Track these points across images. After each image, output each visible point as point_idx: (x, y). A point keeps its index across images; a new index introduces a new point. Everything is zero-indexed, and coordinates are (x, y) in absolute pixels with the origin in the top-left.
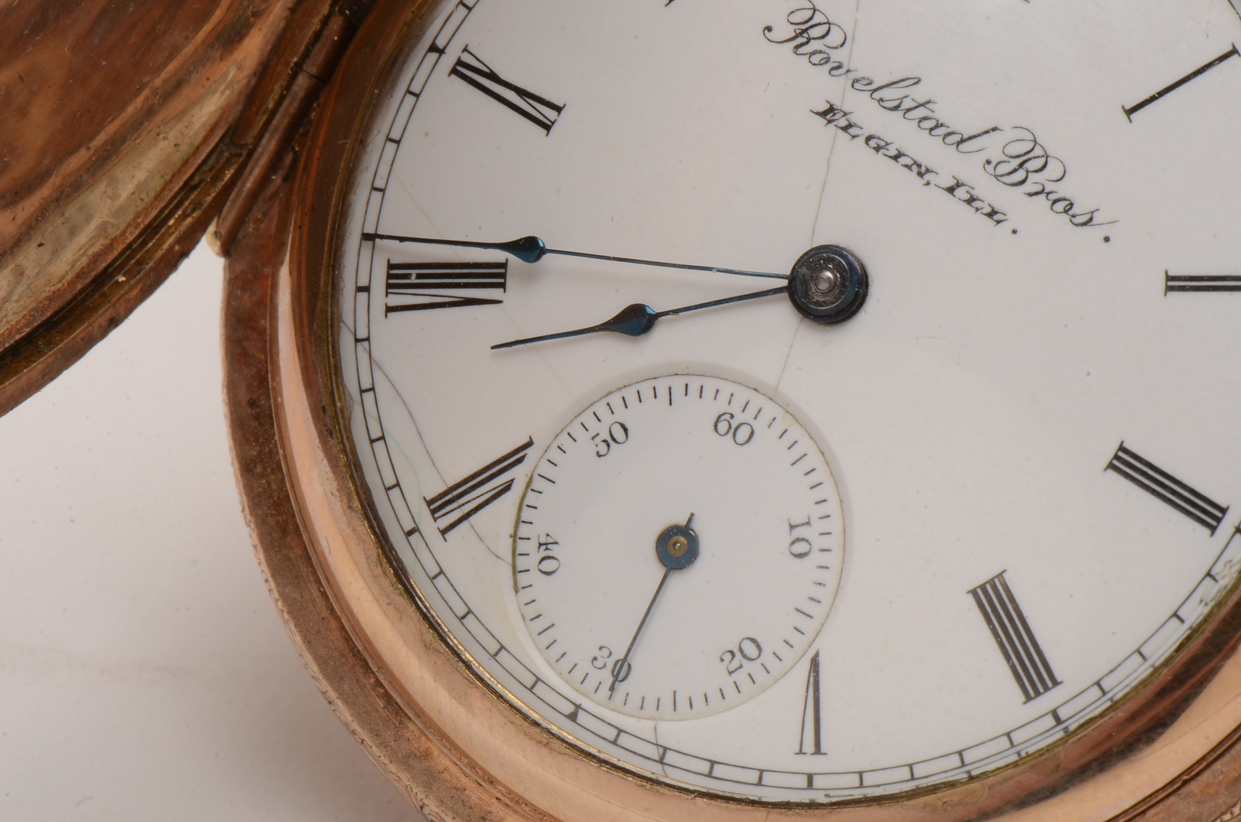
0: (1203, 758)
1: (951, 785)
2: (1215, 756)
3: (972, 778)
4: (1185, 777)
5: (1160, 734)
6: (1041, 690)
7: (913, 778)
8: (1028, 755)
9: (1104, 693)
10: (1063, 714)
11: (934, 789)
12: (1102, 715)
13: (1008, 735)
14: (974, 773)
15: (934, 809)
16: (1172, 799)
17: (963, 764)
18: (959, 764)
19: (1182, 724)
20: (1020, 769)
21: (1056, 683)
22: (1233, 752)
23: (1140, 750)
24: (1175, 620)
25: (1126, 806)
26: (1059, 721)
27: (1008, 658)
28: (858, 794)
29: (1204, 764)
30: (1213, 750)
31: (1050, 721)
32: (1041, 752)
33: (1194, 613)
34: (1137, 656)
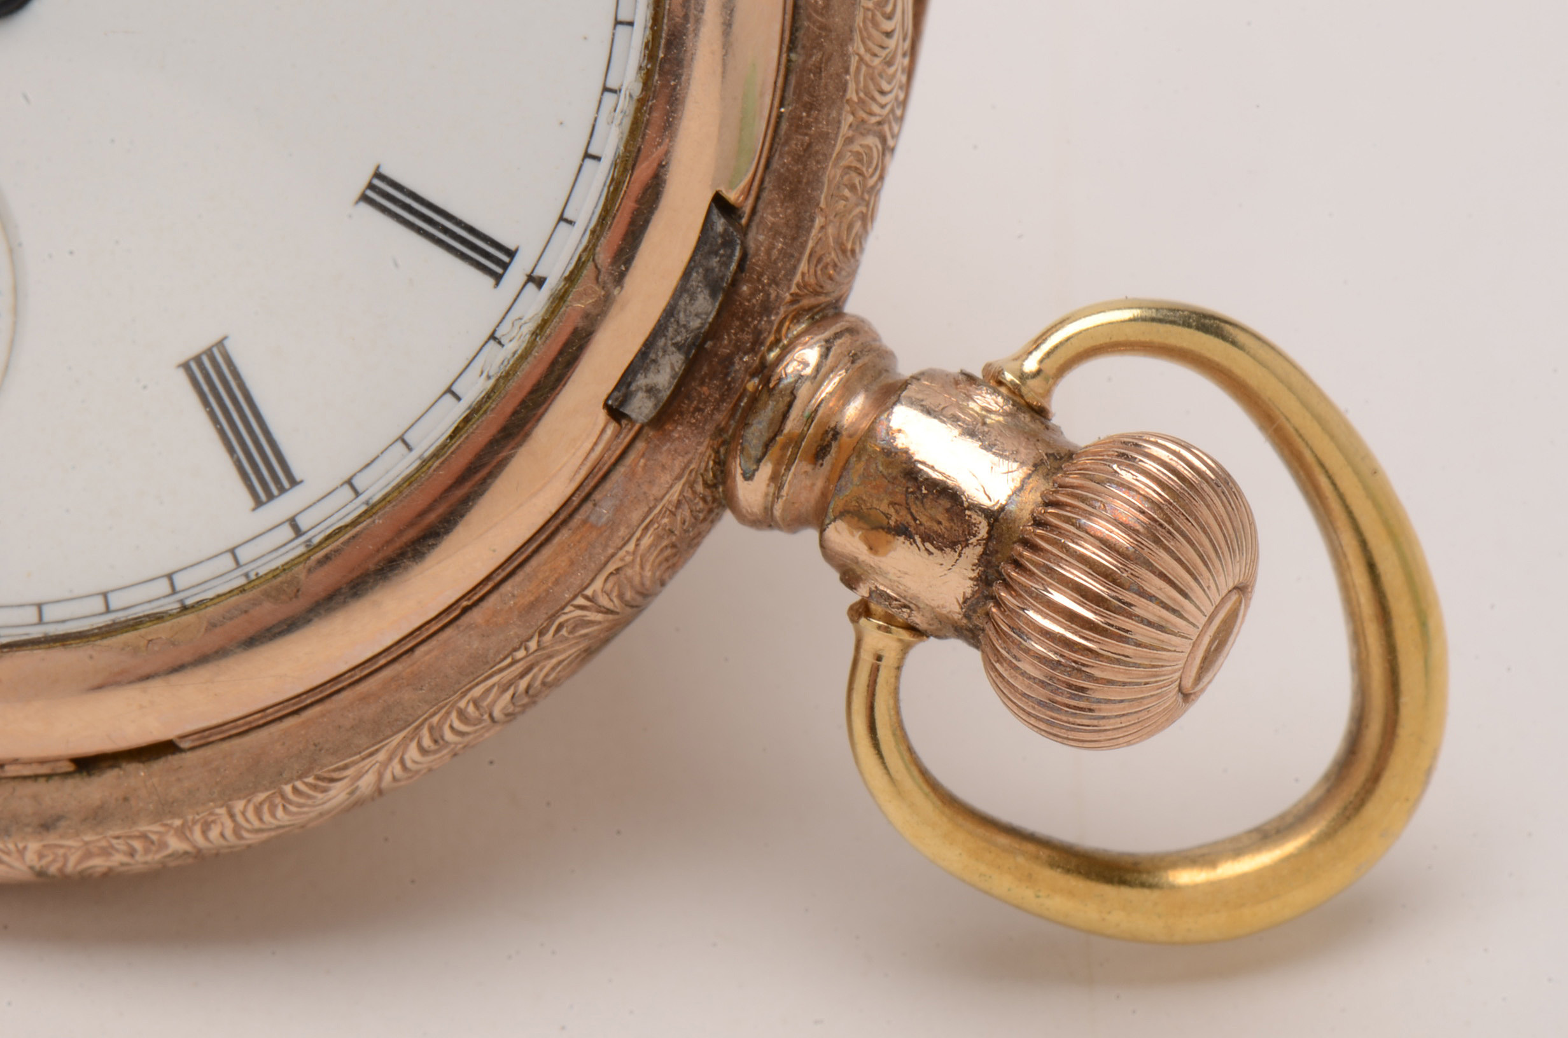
0: (488, 578)
1: (158, 618)
2: (503, 574)
3: (185, 609)
4: (465, 603)
5: (433, 546)
6: (275, 491)
7: (108, 610)
8: (258, 577)
9: (357, 493)
10: (304, 522)
11: (135, 624)
12: (354, 523)
13: (232, 551)
14: (188, 602)
15: (136, 650)
16: (449, 632)
17: (174, 591)
18: (168, 590)
19: (460, 533)
20: (249, 595)
21: (294, 482)
22: (528, 569)
23: (406, 568)
24: (449, 397)
25: (389, 642)
26: (298, 532)
27: (231, 450)
28: (36, 632)
29: (490, 585)
30: (501, 566)
31: (287, 532)
32: (275, 573)
33: (473, 389)
34: (400, 445)
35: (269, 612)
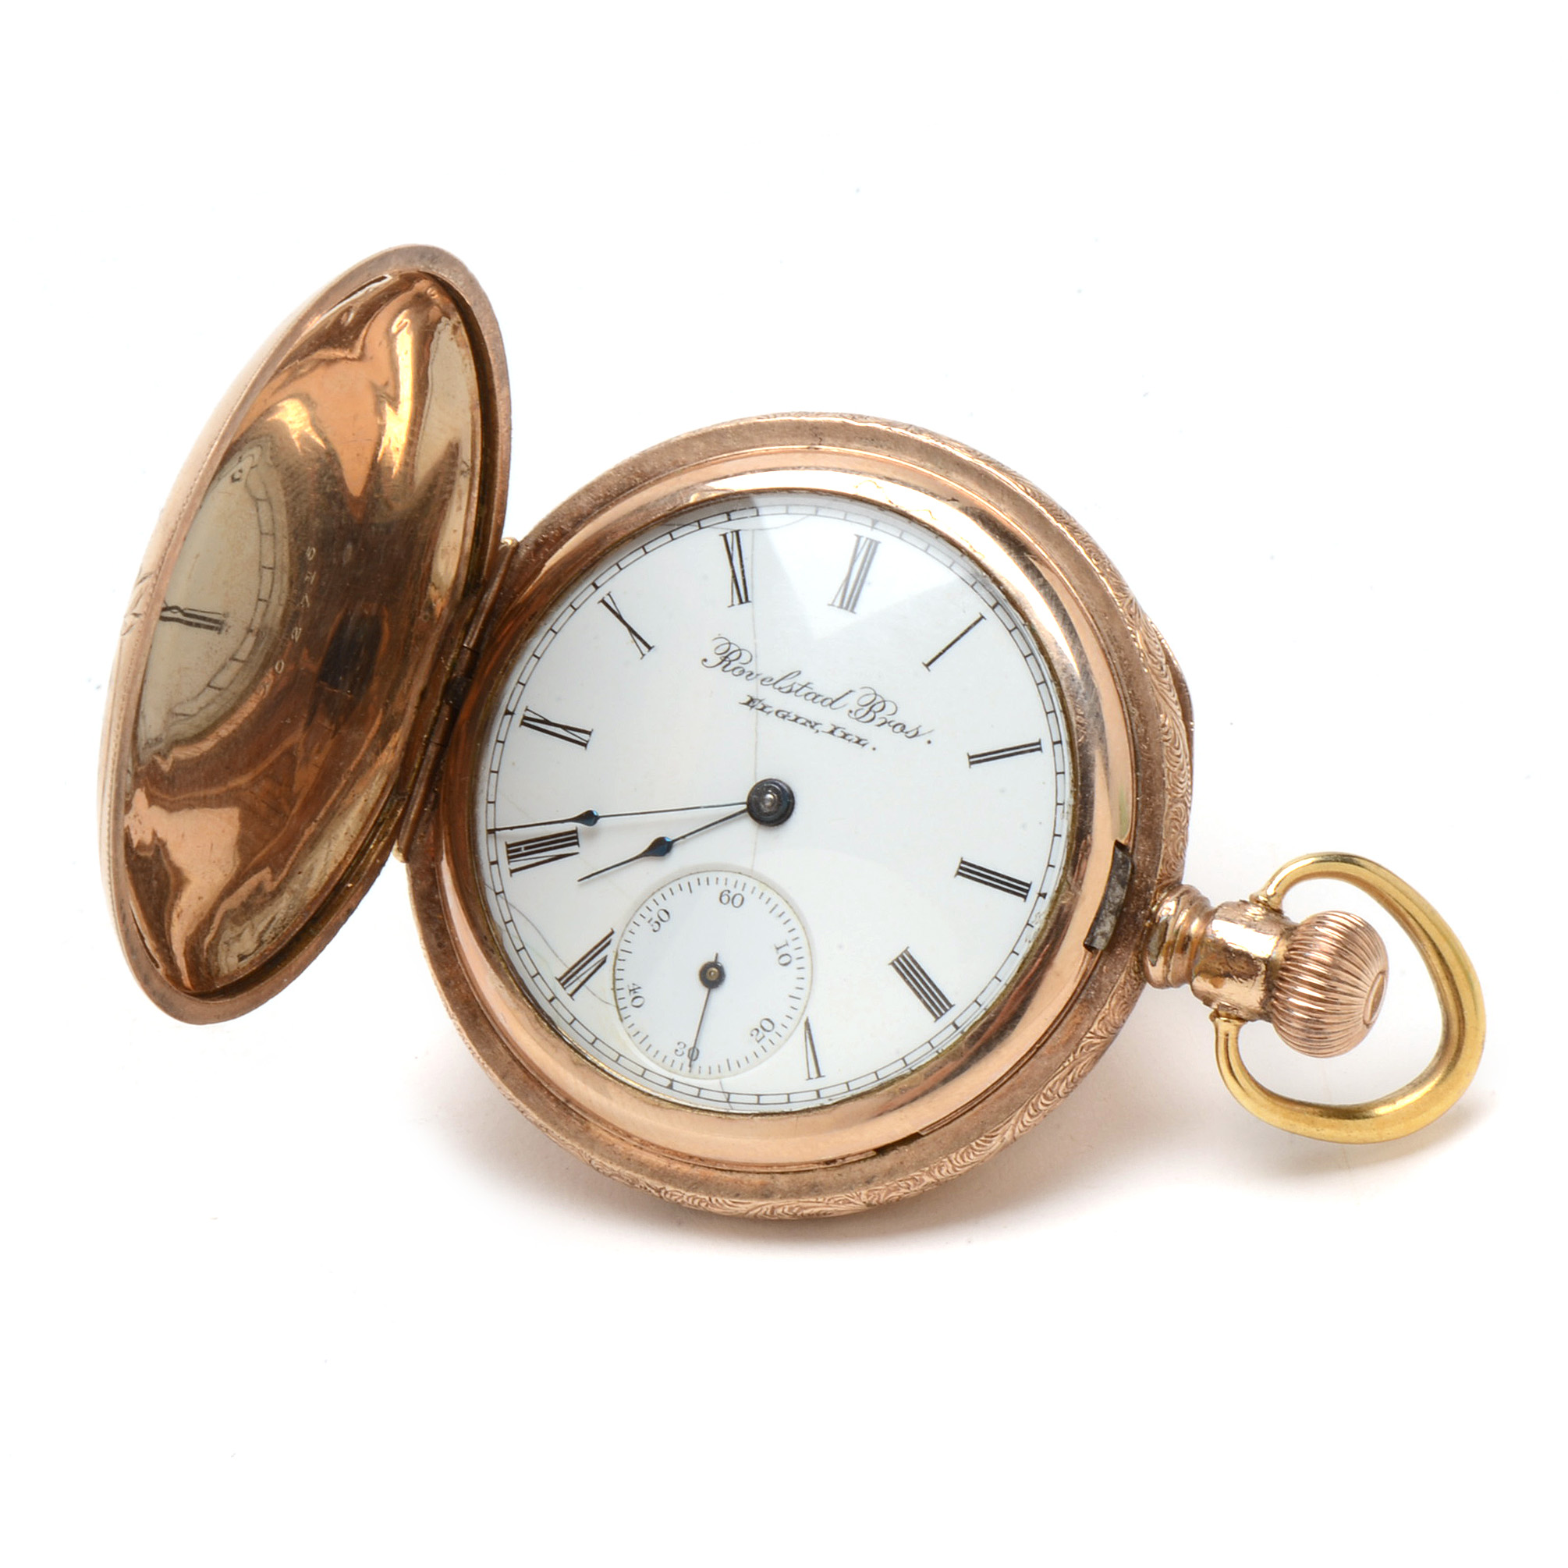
0: (1046, 1032)
1: (902, 1077)
2: (1052, 1029)
3: (913, 1072)
4: (1038, 1046)
5: (1018, 1023)
6: (943, 1011)
7: (878, 1079)
8: (943, 1051)
9: (980, 1005)
10: (958, 1023)
11: (892, 1082)
12: (982, 1018)
13: (929, 1042)
14: (913, 1068)
15: (895, 1094)
16: (1033, 1060)
17: (906, 1065)
18: (904, 1065)
19: (1029, 1015)
20: (940, 1060)
21: (951, 1006)
22: (1063, 1025)
23: (1009, 1035)
24: (1013, 954)
25: (1007, 1070)
26: (957, 1028)
27: (920, 997)
28: (848, 1095)
29: (1047, 1035)
30: (1051, 1026)
31: (953, 1028)
32: (950, 1048)
33: (1024, 949)
34: (995, 980)
35: (951, 1066)
